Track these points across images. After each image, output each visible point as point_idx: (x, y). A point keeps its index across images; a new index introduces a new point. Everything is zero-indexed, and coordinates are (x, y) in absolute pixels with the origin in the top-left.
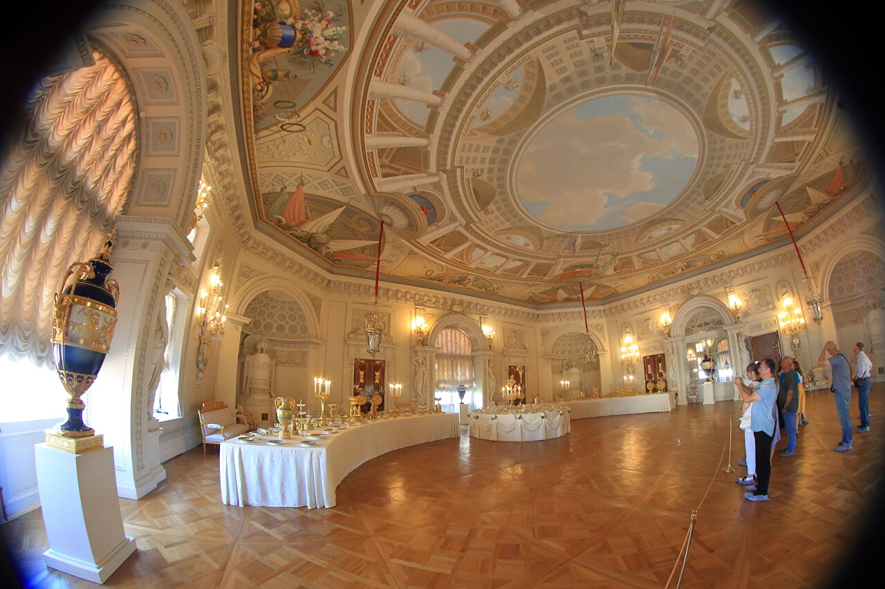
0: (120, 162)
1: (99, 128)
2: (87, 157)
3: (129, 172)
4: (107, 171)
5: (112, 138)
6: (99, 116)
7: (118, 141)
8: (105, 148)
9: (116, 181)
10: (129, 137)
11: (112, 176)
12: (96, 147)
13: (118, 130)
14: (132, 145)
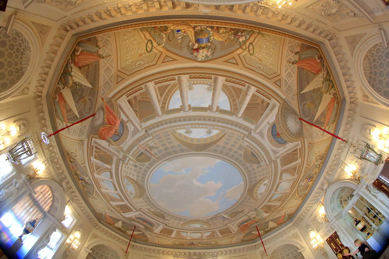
0: (48, 202)
1: (44, 196)
2: (41, 200)
3: (50, 204)
4: (45, 203)
5: (47, 198)
6: (44, 194)
7: (48, 198)
8: (45, 199)
9: (47, 205)
10: (51, 197)
11: (46, 204)
12: (42, 199)
13: (48, 196)
14: (52, 199)
